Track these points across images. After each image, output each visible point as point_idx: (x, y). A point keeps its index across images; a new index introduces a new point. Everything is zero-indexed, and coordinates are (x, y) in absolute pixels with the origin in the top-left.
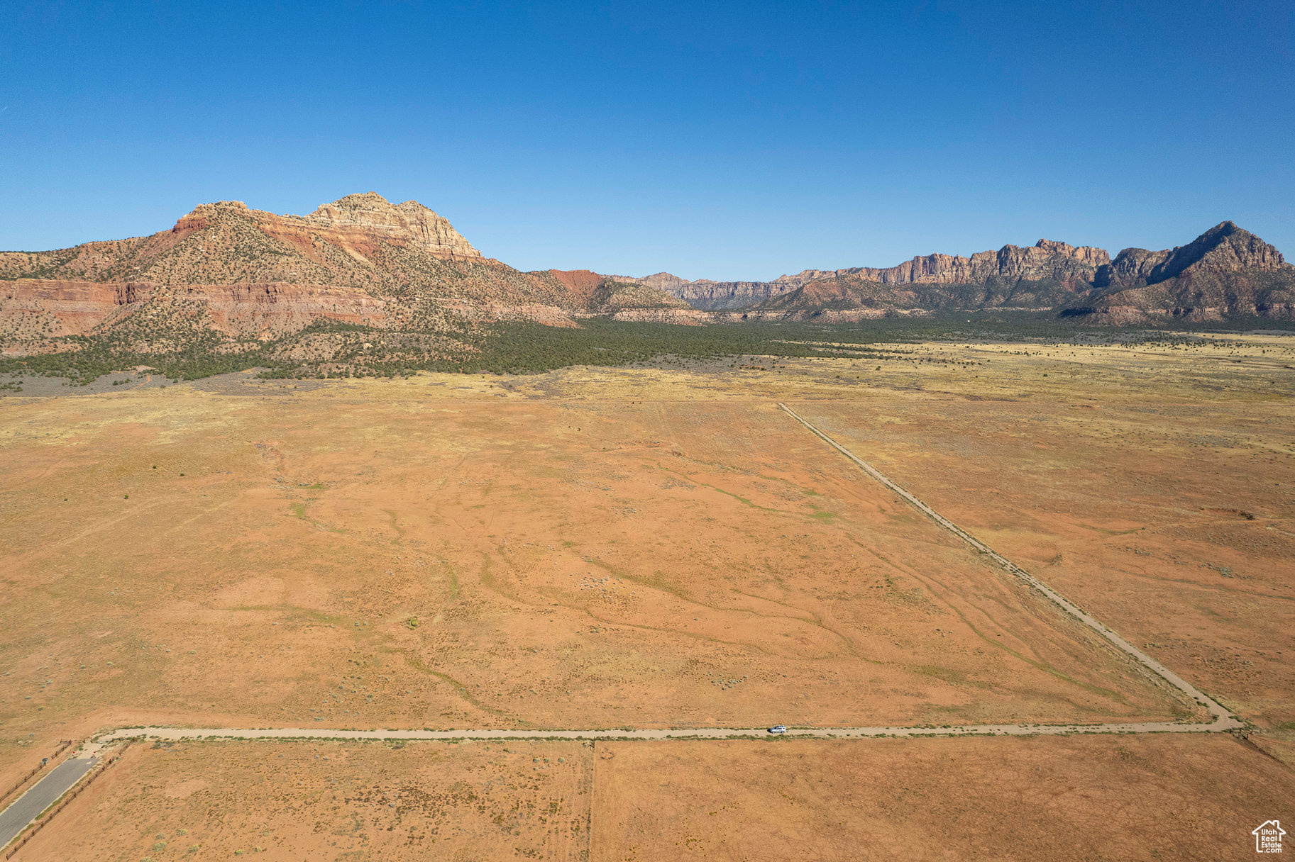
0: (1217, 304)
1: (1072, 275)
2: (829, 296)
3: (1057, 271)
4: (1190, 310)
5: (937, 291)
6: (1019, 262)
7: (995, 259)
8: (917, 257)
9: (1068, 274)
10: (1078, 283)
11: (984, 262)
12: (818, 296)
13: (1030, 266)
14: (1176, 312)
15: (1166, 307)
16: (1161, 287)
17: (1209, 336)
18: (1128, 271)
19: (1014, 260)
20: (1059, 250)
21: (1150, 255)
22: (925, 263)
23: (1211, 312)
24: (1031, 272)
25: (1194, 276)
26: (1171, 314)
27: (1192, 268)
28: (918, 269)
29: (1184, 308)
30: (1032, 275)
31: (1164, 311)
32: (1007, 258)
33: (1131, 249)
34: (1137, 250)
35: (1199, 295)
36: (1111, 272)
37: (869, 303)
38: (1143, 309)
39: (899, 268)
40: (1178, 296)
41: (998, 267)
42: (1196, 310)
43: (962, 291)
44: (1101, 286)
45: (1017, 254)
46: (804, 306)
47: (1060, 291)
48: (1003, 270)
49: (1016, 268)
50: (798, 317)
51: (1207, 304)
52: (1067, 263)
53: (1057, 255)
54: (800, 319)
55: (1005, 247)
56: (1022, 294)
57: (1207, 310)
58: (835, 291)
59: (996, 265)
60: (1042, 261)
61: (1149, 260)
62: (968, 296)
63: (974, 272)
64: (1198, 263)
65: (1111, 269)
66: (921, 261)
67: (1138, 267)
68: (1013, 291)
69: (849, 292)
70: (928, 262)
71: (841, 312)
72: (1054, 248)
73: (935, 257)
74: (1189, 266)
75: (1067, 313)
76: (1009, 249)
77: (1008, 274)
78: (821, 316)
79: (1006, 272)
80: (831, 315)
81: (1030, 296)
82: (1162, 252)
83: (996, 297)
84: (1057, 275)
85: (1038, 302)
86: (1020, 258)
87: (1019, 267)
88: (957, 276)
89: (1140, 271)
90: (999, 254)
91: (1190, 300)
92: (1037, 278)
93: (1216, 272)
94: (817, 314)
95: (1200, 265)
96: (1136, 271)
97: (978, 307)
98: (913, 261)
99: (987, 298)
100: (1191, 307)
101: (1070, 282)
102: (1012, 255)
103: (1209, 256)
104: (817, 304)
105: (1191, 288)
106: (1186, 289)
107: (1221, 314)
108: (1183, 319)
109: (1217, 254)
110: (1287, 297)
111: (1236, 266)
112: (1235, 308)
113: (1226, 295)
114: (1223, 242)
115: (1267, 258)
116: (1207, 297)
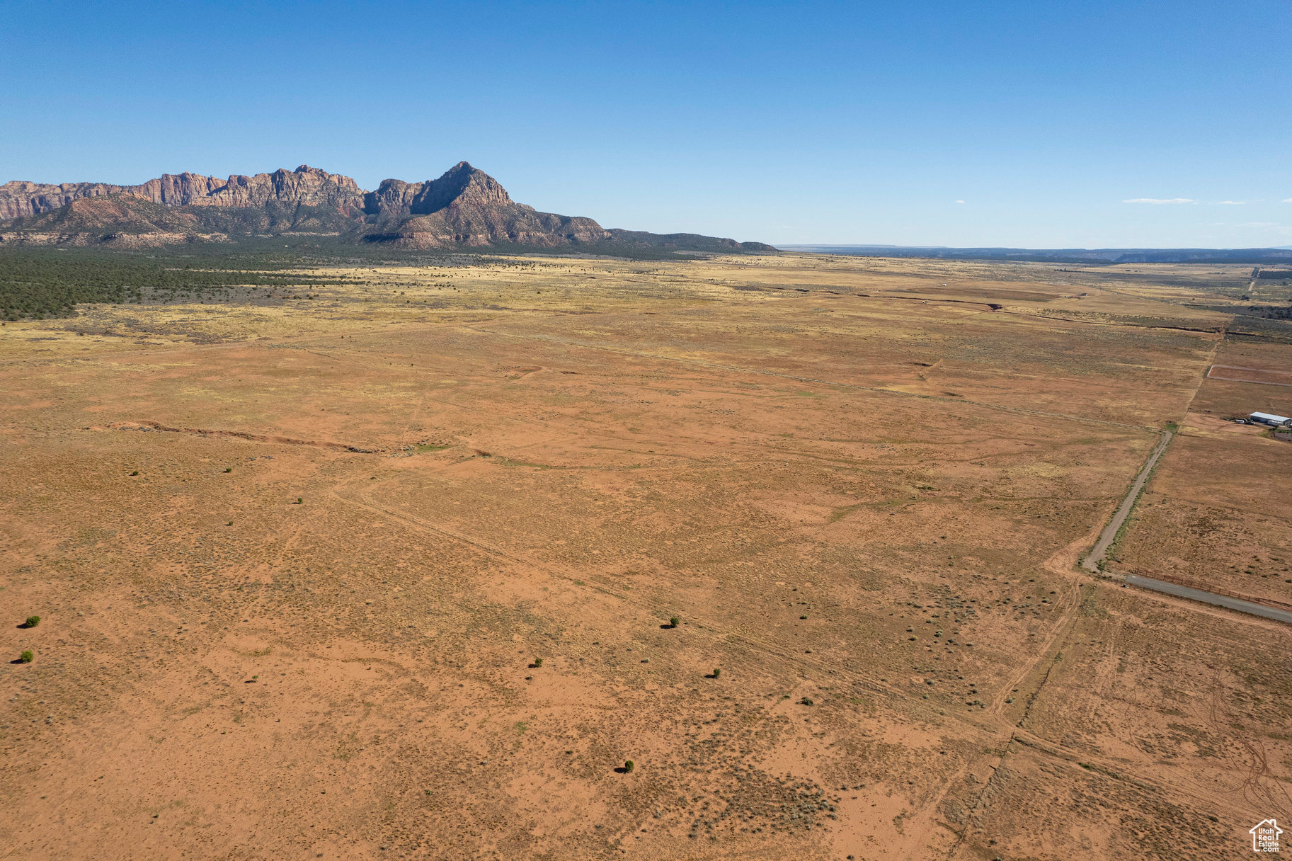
0: (482, 232)
1: (345, 201)
2: (110, 218)
3: (331, 198)
4: (467, 237)
5: (220, 214)
6: (295, 187)
7: (270, 183)
8: (166, 175)
9: (341, 201)
10: (351, 209)
11: (260, 186)
12: (95, 216)
13: (306, 191)
14: (457, 238)
15: (449, 233)
16: (439, 215)
18: (394, 200)
19: (290, 185)
20: (327, 178)
21: (409, 186)
22: (176, 182)
23: (482, 238)
24: (308, 198)
25: (461, 207)
26: (454, 240)
27: (457, 200)
28: (169, 189)
29: (463, 234)
30: (309, 201)
31: (448, 237)
32: (282, 183)
33: (392, 181)
34: (398, 182)
35: (468, 224)
36: (380, 200)
37: (165, 227)
38: (435, 236)
39: (147, 187)
40: (453, 223)
41: (275, 191)
42: (472, 237)
43: (244, 216)
44: (374, 213)
45: (291, 179)
46: (81, 227)
47: (340, 217)
48: (281, 195)
49: (293, 193)
50: (81, 240)
51: (475, 233)
52: (338, 189)
53: (328, 182)
54: (84, 243)
55: (278, 171)
56: (308, 218)
57: (480, 236)
58: (112, 211)
59: (273, 189)
60: (315, 187)
61: (409, 190)
62: (252, 220)
63: (251, 196)
64: (461, 196)
65: (380, 198)
66: (172, 180)
67: (401, 197)
68: (295, 215)
69: (131, 213)
70: (179, 181)
71: (140, 236)
72: (321, 174)
73: (187, 176)
74: (455, 198)
75: (371, 239)
76: (283, 173)
77: (286, 199)
78: (117, 240)
79: (284, 196)
80: (128, 238)
81: (313, 222)
82: (417, 184)
83: (282, 221)
84: (331, 201)
85: (324, 228)
86: (296, 183)
87: (296, 192)
88: (235, 199)
89: (403, 200)
90: (273, 176)
91: (464, 228)
92: (315, 204)
93: (474, 205)
94: (108, 238)
95: (463, 198)
96: (400, 200)
97: (268, 231)
98: (161, 180)
99: (273, 223)
100: (467, 234)
101: (344, 208)
102: (287, 179)
103: (467, 190)
104: (99, 225)
105: (461, 217)
106: (458, 218)
107: (488, 240)
108: (464, 244)
109: (472, 189)
110: (525, 227)
111: (485, 201)
112: (496, 235)
113: (486, 224)
114: (470, 179)
115: (500, 194)
116: (475, 226)
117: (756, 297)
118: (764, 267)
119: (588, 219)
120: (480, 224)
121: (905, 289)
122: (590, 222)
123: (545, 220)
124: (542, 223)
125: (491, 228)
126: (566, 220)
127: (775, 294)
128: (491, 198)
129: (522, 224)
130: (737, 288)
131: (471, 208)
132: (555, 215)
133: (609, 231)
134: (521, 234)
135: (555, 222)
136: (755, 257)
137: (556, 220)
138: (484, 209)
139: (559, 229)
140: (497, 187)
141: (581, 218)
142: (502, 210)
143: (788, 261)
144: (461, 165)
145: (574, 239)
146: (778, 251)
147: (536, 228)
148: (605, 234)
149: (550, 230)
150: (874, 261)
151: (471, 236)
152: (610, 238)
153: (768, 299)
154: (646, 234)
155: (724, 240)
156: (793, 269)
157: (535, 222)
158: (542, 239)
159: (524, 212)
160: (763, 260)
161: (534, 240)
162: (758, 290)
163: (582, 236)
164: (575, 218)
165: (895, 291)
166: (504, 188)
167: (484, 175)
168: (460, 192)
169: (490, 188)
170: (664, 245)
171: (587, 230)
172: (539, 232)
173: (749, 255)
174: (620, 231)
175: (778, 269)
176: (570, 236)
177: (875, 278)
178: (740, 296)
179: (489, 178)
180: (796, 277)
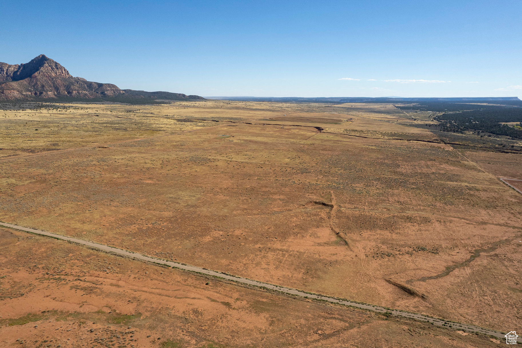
0: (51, 91)
4: (42, 93)
14: (36, 94)
15: (30, 91)
16: (25, 82)
17: (62, 104)
23: (51, 94)
25: (39, 77)
26: (33, 95)
27: (36, 74)
29: (39, 92)
31: (30, 93)
35: (43, 86)
40: (34, 86)
51: (47, 91)
57: (49, 93)
61: (10, 68)
64: (38, 72)
67: (5, 72)
74: (34, 73)
89: (7, 74)
91: (40, 89)
93: (47, 76)
95: (40, 73)
96: (5, 74)
100: (42, 92)
103: (42, 69)
105: (38, 83)
106: (36, 83)
107: (55, 95)
108: (40, 97)
109: (45, 68)
110: (77, 88)
111: (53, 75)
112: (59, 92)
113: (54, 87)
114: (45, 63)
115: (64, 72)
116: (47, 87)
117: (188, 127)
118: (197, 107)
119: (112, 85)
120: (51, 86)
121: (268, 119)
122: (113, 86)
123: (90, 85)
124: (88, 87)
125: (57, 89)
126: (100, 85)
127: (200, 124)
128: (58, 74)
129: (76, 87)
130: (179, 120)
131: (45, 78)
132: (95, 83)
133: (123, 90)
134: (74, 92)
135: (95, 86)
136: (194, 102)
137: (95, 85)
138: (52, 79)
139: (97, 89)
140: (62, 68)
141: (109, 84)
142: (64, 79)
143: (209, 104)
144: (41, 56)
145: (105, 94)
146: (205, 99)
147: (84, 89)
148: (121, 92)
149: (92, 90)
150: (248, 103)
151: (44, 93)
152: (124, 94)
153: (195, 128)
154: (143, 92)
155: (180, 94)
156: (211, 108)
157: (84, 86)
158: (86, 94)
159: (78, 80)
160: (198, 103)
161: (82, 95)
162: (191, 121)
163: (109, 93)
164: (105, 84)
165: (264, 120)
166: (66, 68)
167: (53, 61)
168: (37, 70)
169: (58, 69)
170: (150, 97)
171: (112, 90)
172: (84, 91)
173: (191, 101)
174: (130, 90)
175: (204, 108)
176: (103, 93)
177: (251, 112)
178: (179, 126)
179: (56, 63)
180: (212, 112)
